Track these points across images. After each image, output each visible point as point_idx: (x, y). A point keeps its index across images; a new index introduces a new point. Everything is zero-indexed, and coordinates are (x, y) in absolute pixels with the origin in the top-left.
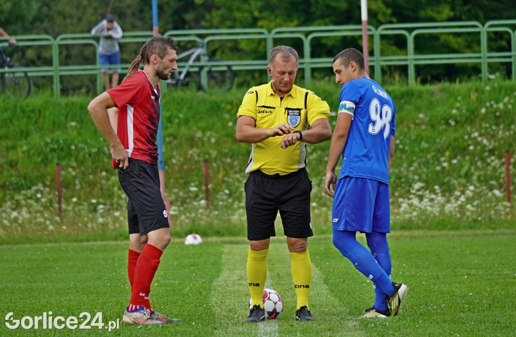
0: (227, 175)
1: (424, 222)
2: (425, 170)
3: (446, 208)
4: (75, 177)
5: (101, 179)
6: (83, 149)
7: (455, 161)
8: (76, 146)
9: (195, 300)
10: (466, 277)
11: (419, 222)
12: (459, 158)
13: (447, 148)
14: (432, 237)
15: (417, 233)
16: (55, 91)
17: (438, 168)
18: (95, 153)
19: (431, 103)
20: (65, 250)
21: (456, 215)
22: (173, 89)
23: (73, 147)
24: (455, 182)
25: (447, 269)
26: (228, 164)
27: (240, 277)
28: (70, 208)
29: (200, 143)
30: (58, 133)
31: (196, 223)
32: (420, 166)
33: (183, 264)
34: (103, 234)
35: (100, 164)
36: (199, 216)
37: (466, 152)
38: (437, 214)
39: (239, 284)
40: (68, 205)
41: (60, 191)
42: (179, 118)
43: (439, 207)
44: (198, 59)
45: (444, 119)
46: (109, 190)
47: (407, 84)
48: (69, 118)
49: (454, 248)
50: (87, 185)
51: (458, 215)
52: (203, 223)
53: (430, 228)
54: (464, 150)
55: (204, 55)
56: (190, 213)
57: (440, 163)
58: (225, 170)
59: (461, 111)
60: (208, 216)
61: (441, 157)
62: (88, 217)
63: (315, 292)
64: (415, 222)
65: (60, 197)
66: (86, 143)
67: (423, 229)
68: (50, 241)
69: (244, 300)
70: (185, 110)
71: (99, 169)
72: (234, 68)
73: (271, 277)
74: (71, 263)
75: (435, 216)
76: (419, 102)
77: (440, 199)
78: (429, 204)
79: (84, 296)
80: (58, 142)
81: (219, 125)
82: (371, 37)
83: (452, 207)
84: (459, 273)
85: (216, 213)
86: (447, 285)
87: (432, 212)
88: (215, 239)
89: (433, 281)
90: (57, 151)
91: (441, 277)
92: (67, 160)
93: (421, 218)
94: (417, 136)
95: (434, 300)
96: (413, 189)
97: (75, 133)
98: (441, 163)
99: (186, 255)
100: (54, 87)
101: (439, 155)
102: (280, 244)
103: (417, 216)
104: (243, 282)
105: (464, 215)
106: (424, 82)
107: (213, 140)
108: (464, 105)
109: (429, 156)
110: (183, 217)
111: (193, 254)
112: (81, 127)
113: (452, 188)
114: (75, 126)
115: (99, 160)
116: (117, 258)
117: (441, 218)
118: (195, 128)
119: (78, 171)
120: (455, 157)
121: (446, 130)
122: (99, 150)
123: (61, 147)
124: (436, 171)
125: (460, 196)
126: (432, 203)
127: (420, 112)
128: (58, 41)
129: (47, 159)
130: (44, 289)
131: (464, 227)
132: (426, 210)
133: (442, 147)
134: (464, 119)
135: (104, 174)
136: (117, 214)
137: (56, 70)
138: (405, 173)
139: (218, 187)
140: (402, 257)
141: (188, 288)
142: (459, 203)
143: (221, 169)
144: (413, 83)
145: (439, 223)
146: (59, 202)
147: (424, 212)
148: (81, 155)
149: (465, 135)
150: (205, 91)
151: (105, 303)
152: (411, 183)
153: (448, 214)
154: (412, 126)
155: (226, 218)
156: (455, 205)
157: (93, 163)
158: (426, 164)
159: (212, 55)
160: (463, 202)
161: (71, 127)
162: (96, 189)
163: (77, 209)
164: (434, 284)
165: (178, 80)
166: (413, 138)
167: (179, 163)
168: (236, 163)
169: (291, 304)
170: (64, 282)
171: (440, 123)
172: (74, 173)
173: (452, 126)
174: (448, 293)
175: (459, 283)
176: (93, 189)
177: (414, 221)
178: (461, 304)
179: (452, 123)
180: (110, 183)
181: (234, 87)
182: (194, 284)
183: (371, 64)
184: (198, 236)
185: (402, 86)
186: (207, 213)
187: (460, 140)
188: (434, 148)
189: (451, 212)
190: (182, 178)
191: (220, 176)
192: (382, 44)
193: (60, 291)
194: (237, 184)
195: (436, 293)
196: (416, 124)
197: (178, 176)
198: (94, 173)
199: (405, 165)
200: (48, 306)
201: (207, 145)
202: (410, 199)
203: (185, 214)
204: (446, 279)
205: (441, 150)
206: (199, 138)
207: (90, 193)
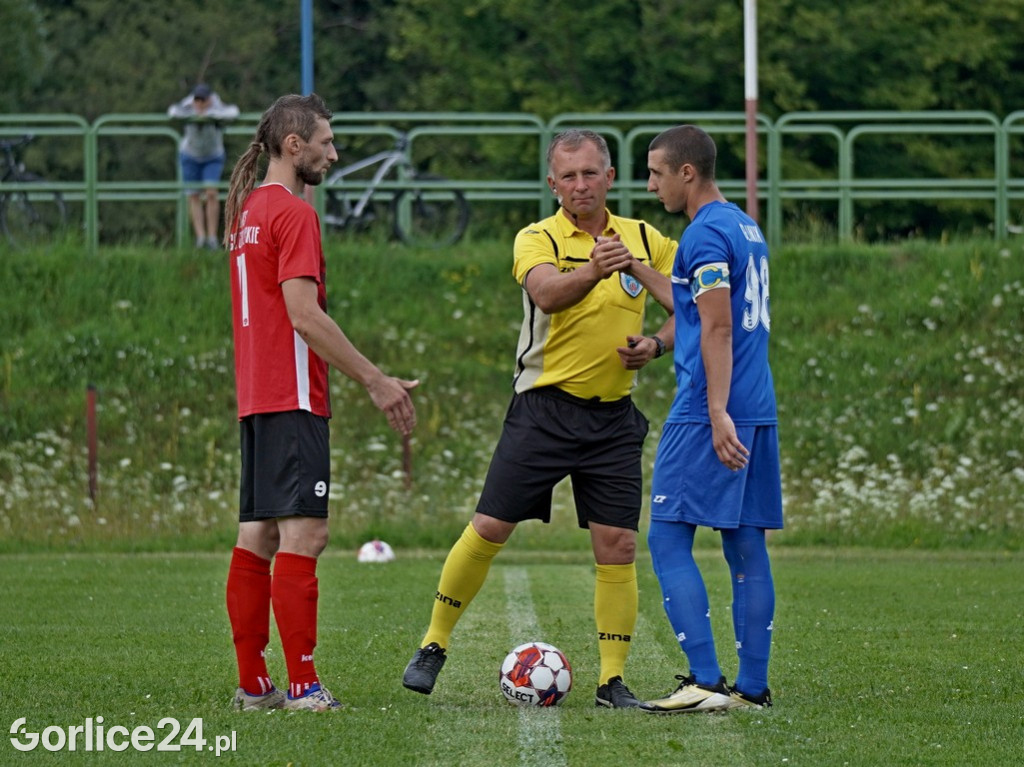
0: (447, 422)
1: (865, 532)
2: (869, 423)
3: (913, 502)
4: (124, 418)
5: (180, 423)
6: (142, 358)
7: (932, 407)
8: (128, 352)
9: (386, 665)
10: (955, 636)
11: (855, 529)
12: (941, 399)
13: (918, 379)
14: (883, 561)
15: (849, 553)
16: (88, 234)
17: (898, 421)
18: (170, 367)
19: (885, 283)
20: (104, 565)
21: (934, 517)
22: (339, 236)
23: (121, 355)
24: (933, 450)
25: (914, 619)
26: (452, 397)
27: (478, 625)
28: (113, 482)
29: (392, 353)
30: (90, 324)
31: (383, 520)
32: (858, 415)
33: (357, 598)
34: (184, 536)
35: (179, 391)
36: (389, 504)
37: (957, 389)
38: (893, 515)
39: (476, 638)
40: (108, 476)
41: (93, 448)
42: (348, 298)
43: (897, 500)
44: (393, 174)
45: (913, 316)
46: (195, 448)
47: (837, 239)
48: (116, 291)
49: (929, 582)
50: (150, 435)
51: (938, 519)
52: (394, 519)
53: (877, 544)
54: (952, 385)
55: (406, 167)
56: (370, 498)
57: (900, 409)
58: (443, 411)
59: (951, 300)
60: (407, 505)
61: (904, 397)
62: (153, 501)
63: (638, 656)
64: (846, 531)
65: (93, 459)
66: (150, 346)
67: (862, 544)
68: (71, 549)
69: (488, 667)
70: (362, 281)
71: (177, 402)
72: (469, 196)
73: (544, 626)
74: (120, 590)
75: (888, 519)
76: (860, 280)
77: (900, 483)
78: (877, 492)
79: (151, 651)
80: (91, 340)
81: (433, 317)
82: (763, 139)
83: (926, 500)
84: (940, 629)
85: (426, 498)
86: (916, 651)
87: (882, 510)
88: (421, 553)
89: (886, 641)
90: (89, 361)
91: (902, 634)
92: (108, 382)
93: (859, 522)
94: (855, 351)
95: (887, 678)
96: (844, 461)
97: (128, 324)
98: (904, 409)
99: (363, 580)
100: (86, 225)
101: (899, 393)
102: (559, 567)
103: (851, 518)
104: (486, 635)
105: (952, 517)
106: (872, 238)
107: (420, 348)
108: (956, 287)
109: (878, 395)
110: (354, 506)
111: (376, 580)
112: (140, 313)
113: (926, 463)
114: (128, 310)
115: (176, 384)
116: (216, 583)
117: (901, 523)
118: (383, 322)
119: (131, 404)
120: (933, 399)
121: (916, 341)
122: (177, 361)
123: (96, 353)
124: (893, 425)
125: (942, 479)
126: (883, 492)
127: (862, 301)
128: (98, 128)
129: (66, 377)
130: (66, 636)
131: (949, 543)
132: (872, 505)
133: (907, 376)
134: (955, 319)
135: (186, 412)
136: (214, 495)
137: (90, 191)
138: (826, 429)
139: (430, 448)
140: (820, 595)
141: (370, 643)
142: (940, 491)
143: (436, 408)
144: (848, 239)
145: (896, 534)
146: (92, 469)
147: (864, 507)
148: (139, 372)
149: (955, 352)
150: (406, 243)
151: (195, 665)
152: (839, 450)
153: (917, 515)
154: (845, 329)
155: (445, 510)
156: (932, 496)
157: (164, 389)
158: (872, 411)
159: (423, 167)
160: (948, 490)
161: (120, 311)
162: (169, 446)
163: (127, 485)
164: (888, 648)
165: (351, 218)
166: (845, 354)
167: (346, 395)
168: (467, 399)
169: (587, 678)
170: (107, 624)
171: (904, 326)
172: (123, 410)
173: (931, 331)
174: (918, 664)
175: (941, 647)
176: (162, 445)
177: (844, 527)
178: (945, 688)
179: (931, 325)
180: (200, 431)
181: (468, 236)
182: (383, 635)
183: (762, 195)
184: (385, 545)
185: (824, 244)
186: (404, 500)
187: (946, 363)
188: (889, 377)
189: (922, 510)
190: (351, 427)
191: (434, 423)
192: (784, 156)
193: (100, 641)
194: (468, 442)
195: (891, 665)
196: (853, 327)
197: (344, 420)
198: (165, 410)
199: (827, 412)
200: (77, 668)
201: (407, 358)
202: (836, 481)
203: (359, 500)
204: (913, 638)
205: (904, 383)
206: (391, 342)
207: (156, 452)
